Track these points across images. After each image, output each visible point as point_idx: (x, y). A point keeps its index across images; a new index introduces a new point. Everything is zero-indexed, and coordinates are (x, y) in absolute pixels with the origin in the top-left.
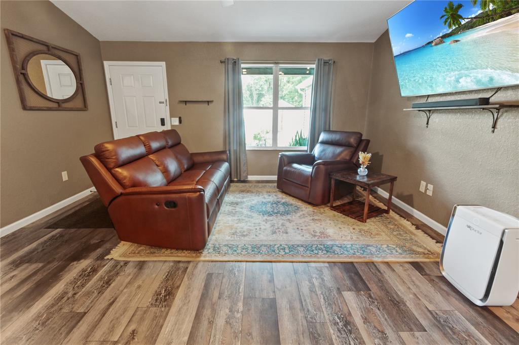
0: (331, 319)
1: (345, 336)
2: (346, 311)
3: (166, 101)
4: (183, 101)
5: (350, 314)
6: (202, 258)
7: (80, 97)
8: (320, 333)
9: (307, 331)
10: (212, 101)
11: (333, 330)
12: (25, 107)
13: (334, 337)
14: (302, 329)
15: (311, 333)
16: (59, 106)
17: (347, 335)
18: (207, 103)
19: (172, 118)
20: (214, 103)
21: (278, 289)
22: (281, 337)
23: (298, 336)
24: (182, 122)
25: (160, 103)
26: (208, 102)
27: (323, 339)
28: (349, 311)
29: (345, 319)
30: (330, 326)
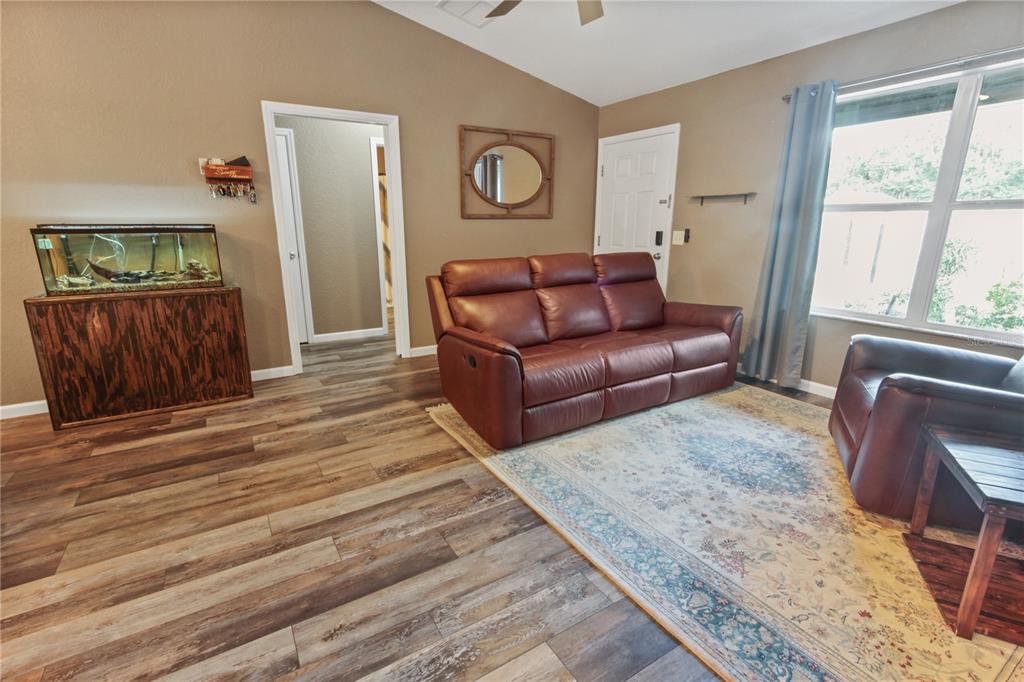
0: (457, 642)
1: (425, 672)
2: (491, 661)
3: (670, 198)
4: (698, 197)
5: (488, 670)
6: (486, 461)
7: (544, 198)
8: (412, 636)
9: (410, 616)
10: (752, 195)
11: (431, 651)
12: (465, 216)
13: (415, 656)
14: (411, 609)
15: (408, 624)
16: (508, 212)
17: (429, 676)
18: (743, 199)
19: (675, 232)
20: (757, 197)
21: (484, 552)
22: (384, 590)
23: (393, 609)
24: (690, 239)
25: (661, 202)
26: (746, 197)
27: (403, 642)
28: (497, 668)
29: (468, 664)
30: (435, 645)
